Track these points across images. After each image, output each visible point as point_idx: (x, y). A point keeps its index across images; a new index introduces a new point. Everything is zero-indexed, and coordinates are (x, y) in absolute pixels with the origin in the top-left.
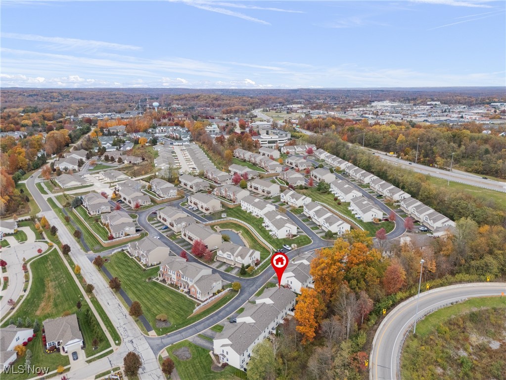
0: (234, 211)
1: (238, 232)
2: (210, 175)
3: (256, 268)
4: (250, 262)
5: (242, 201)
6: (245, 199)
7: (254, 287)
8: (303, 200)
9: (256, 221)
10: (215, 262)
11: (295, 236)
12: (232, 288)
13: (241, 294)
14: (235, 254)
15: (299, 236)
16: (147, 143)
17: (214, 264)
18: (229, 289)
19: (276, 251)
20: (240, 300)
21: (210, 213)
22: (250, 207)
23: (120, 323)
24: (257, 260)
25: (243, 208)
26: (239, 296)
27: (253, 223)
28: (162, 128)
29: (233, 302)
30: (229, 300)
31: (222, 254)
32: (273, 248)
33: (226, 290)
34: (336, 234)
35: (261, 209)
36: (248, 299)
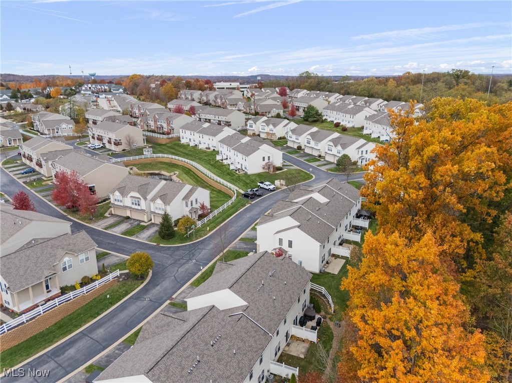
0: (168, 147)
1: (172, 173)
2: (137, 111)
3: (199, 224)
4: (186, 211)
5: (181, 130)
6: (186, 127)
7: (190, 265)
8: (285, 126)
9: (206, 156)
10: (107, 217)
11: (279, 169)
12: (127, 271)
13: (153, 283)
14: (149, 197)
15: (286, 170)
16: (61, 95)
17: (100, 223)
18: (118, 273)
19: (243, 192)
20: (144, 303)
21: (124, 150)
22: (194, 137)
24: (203, 207)
25: (183, 141)
26: (145, 290)
27: (200, 159)
28: (90, 85)
29: (123, 307)
30: (112, 304)
31: (120, 198)
32: (237, 189)
33: (111, 277)
34: (355, 163)
35: (215, 135)
36: (170, 298)
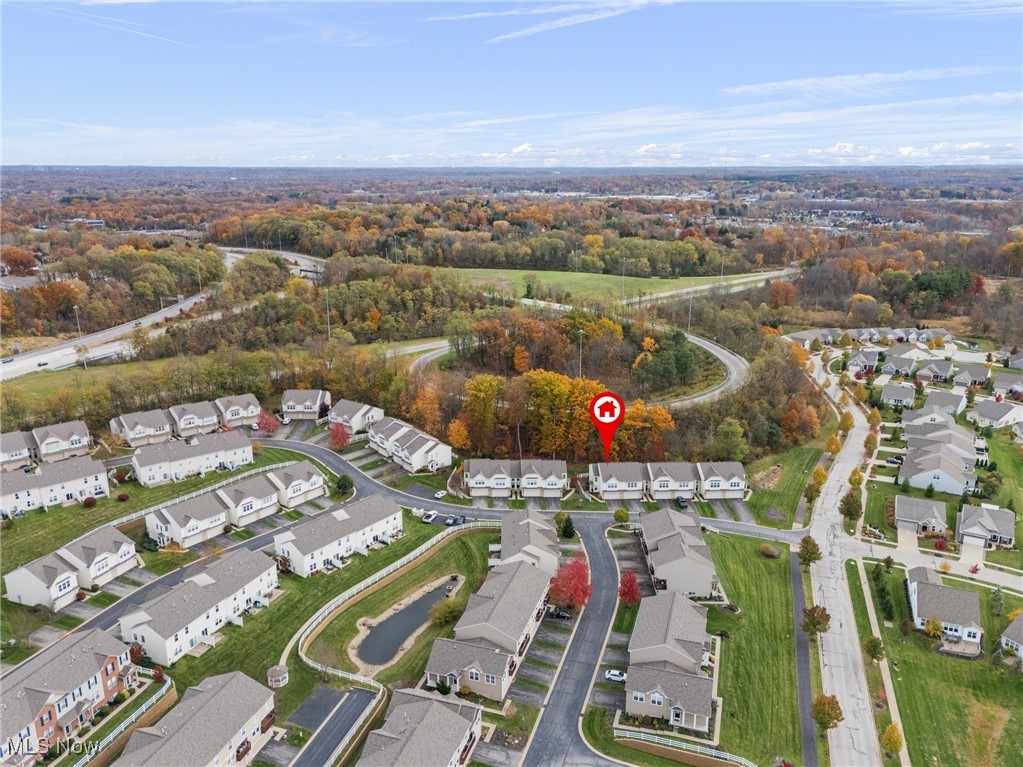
23: (836, 582)
